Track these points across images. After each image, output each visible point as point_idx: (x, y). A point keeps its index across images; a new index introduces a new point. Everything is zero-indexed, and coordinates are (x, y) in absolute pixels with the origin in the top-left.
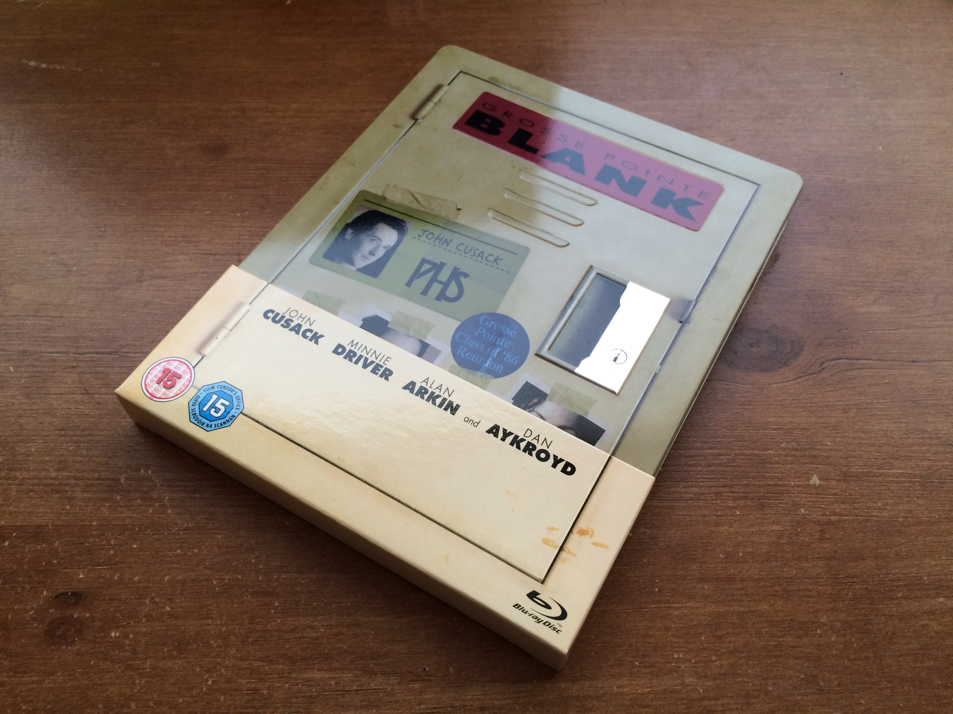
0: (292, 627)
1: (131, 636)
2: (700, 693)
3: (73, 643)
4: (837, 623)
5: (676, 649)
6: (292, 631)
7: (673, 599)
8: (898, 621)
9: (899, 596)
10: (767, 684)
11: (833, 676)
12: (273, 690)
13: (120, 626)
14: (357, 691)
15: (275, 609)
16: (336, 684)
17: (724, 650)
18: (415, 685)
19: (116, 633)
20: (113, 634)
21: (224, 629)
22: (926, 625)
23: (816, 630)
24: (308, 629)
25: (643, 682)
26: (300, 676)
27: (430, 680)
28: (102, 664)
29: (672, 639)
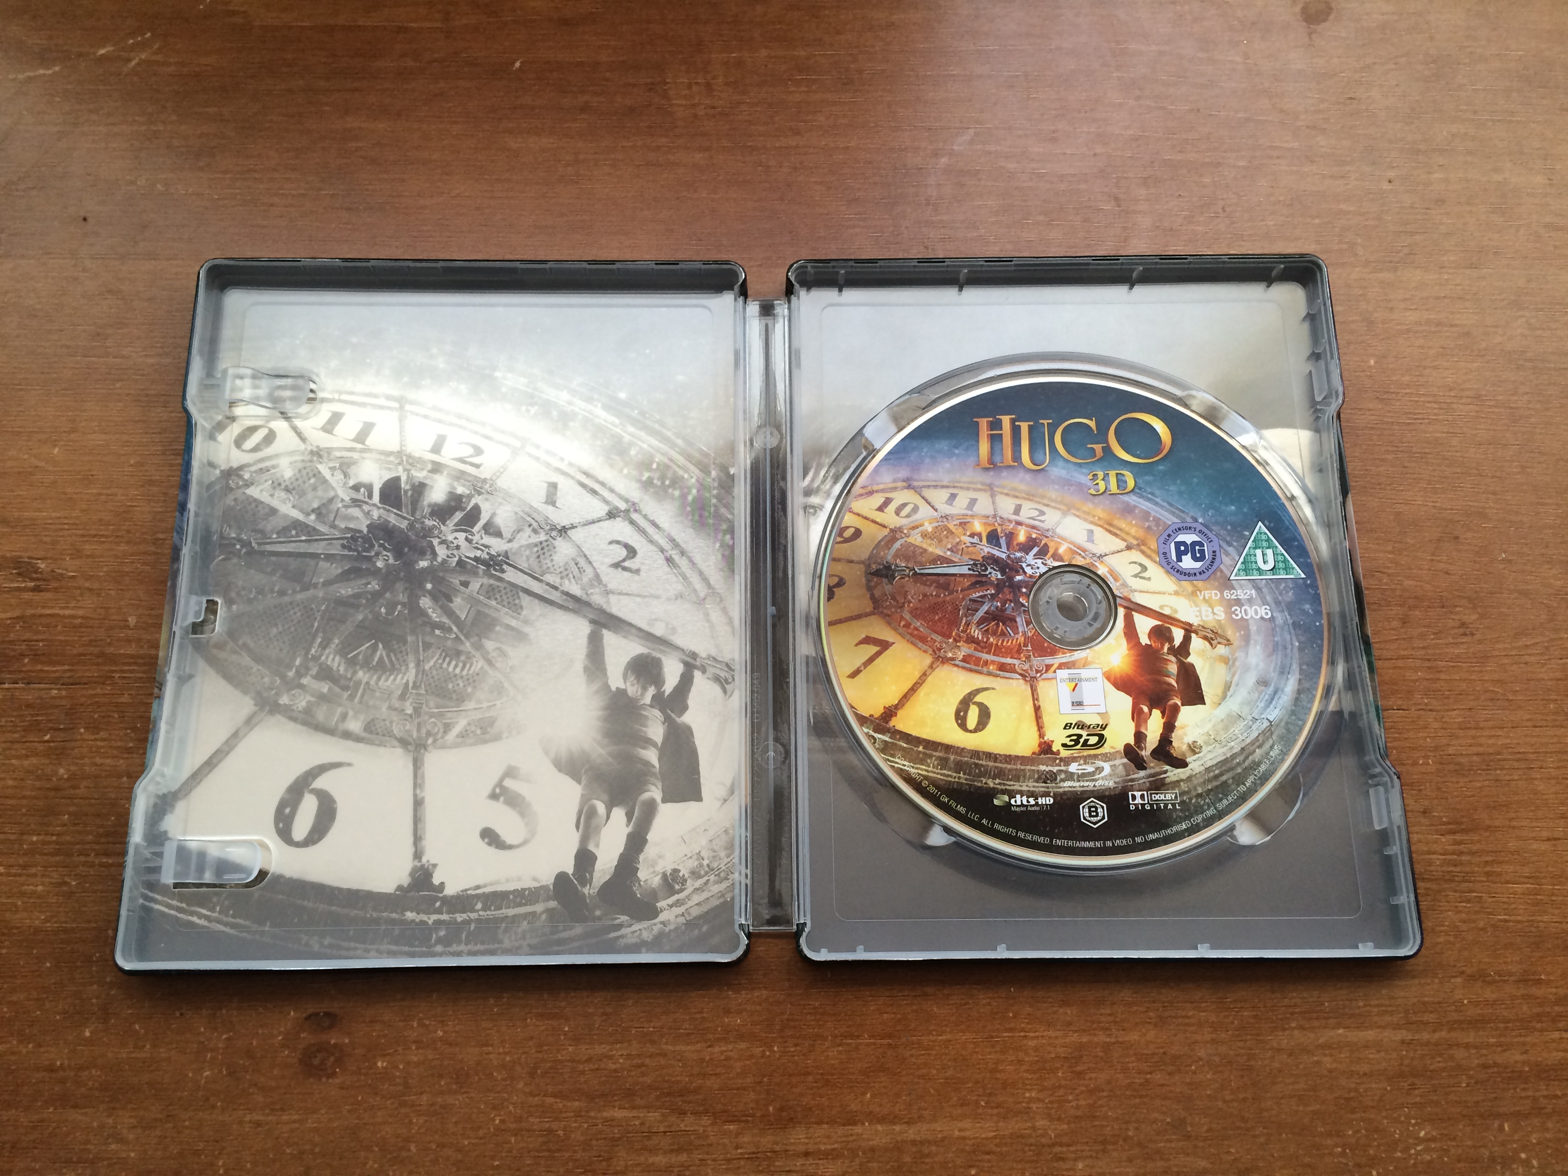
0: (587, 1057)
1: (401, 1067)
2: (1051, 1138)
3: (333, 1074)
4: (1217, 1059)
5: (1029, 1087)
6: (587, 1061)
7: (1029, 1026)
8: (1285, 1056)
9: (1293, 1025)
10: (1128, 1129)
11: (1203, 1120)
12: (571, 1131)
13: (388, 1054)
14: (665, 1132)
15: (565, 1035)
16: (642, 1124)
17: (1084, 1088)
18: (731, 1127)
19: (383, 1062)
20: (379, 1064)
21: (508, 1058)
22: (1318, 1062)
23: (1190, 1066)
24: (605, 1060)
25: (988, 1125)
26: (599, 1115)
27: (747, 1121)
28: (371, 1100)
29: (1025, 1074)
